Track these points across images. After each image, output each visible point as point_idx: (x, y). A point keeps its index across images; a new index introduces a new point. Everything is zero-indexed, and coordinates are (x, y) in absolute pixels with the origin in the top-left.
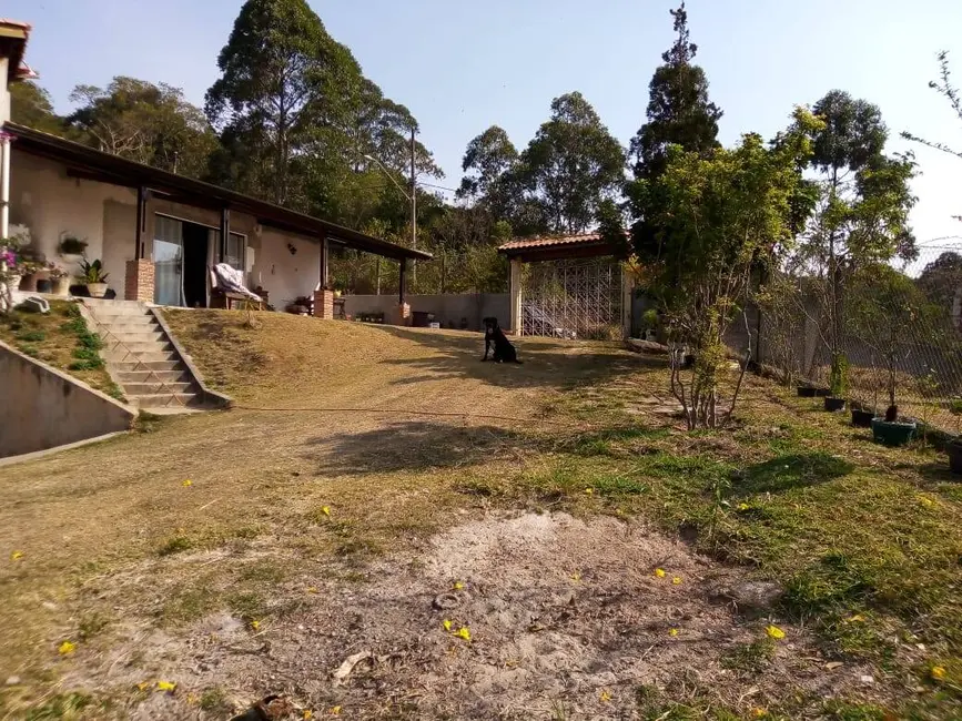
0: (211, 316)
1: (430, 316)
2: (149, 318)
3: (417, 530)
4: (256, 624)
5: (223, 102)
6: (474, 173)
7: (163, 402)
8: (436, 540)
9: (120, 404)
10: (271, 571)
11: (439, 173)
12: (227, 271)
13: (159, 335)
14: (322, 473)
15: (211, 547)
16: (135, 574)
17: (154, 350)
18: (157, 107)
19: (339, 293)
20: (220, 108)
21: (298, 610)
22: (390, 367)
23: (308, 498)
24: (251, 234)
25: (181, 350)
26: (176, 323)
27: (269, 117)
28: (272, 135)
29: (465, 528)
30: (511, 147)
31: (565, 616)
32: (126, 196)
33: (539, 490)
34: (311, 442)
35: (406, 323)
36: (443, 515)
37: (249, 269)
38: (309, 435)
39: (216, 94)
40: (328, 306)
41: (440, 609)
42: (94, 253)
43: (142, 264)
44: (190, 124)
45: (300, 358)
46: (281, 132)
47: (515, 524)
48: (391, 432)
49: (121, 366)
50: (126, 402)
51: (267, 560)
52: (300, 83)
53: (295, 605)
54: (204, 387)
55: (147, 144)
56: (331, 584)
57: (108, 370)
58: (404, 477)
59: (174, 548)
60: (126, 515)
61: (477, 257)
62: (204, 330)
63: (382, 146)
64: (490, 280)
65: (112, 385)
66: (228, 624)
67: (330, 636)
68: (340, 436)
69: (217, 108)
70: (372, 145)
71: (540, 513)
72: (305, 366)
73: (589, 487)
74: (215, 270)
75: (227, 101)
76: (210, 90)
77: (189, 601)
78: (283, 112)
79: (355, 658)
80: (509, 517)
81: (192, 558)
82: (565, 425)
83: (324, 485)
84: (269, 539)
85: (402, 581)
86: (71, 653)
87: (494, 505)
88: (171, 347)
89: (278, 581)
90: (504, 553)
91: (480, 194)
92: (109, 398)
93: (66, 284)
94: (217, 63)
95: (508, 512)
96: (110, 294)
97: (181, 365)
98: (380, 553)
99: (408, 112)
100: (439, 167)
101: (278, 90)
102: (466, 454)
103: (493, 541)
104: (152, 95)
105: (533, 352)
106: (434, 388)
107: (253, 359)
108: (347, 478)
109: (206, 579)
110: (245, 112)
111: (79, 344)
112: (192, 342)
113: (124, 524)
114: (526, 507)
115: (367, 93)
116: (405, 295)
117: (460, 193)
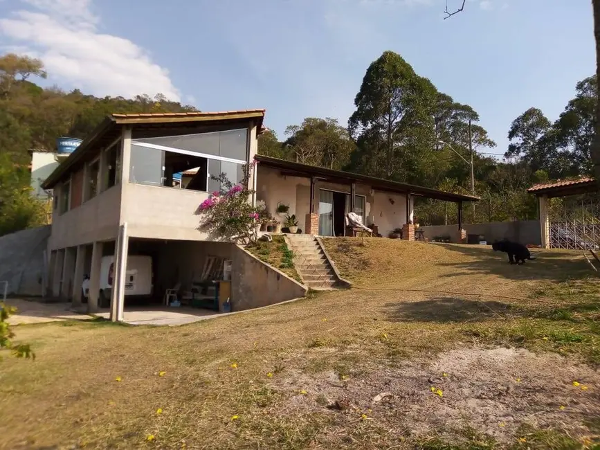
0: (344, 240)
1: (481, 237)
2: (315, 243)
3: (431, 349)
4: (344, 377)
5: (358, 123)
6: (517, 140)
7: (319, 285)
8: (441, 355)
9: (300, 284)
10: (354, 358)
11: (492, 144)
12: (354, 217)
13: (320, 251)
14: (389, 320)
15: (331, 346)
16: (298, 354)
17: (317, 259)
18: (325, 131)
19: (418, 225)
20: (356, 127)
21: (363, 375)
22: (442, 268)
23: (378, 330)
24: (368, 195)
25: (329, 258)
26: (327, 245)
27: (383, 127)
28: (384, 137)
29: (460, 351)
30: (545, 120)
31: (500, 394)
32: (306, 182)
33: (511, 336)
34: (387, 305)
35: (463, 242)
36: (448, 344)
37: (367, 214)
38: (388, 301)
39: (353, 120)
40: (412, 233)
41: (431, 382)
42: (292, 212)
43: (313, 215)
44: (342, 137)
45: (389, 262)
46: (389, 135)
47: (490, 352)
48: (432, 302)
49: (302, 266)
50: (303, 283)
51: (353, 354)
52: (400, 105)
53: (362, 372)
54: (339, 277)
55: (320, 151)
56: (381, 367)
57: (296, 268)
58: (432, 325)
59: (315, 345)
60: (297, 331)
61: (515, 197)
62: (341, 248)
63: (454, 132)
64: (524, 212)
65: (297, 275)
66: (332, 375)
67: (375, 386)
68: (402, 303)
69: (355, 127)
70: (448, 132)
71: (508, 348)
72: (391, 267)
73: (546, 336)
74: (348, 217)
75: (359, 122)
76: (350, 118)
77: (318, 365)
78: (390, 123)
79: (383, 394)
80: (488, 348)
81: (322, 350)
82: (549, 302)
83: (388, 325)
84: (356, 346)
85: (417, 369)
86: (271, 377)
87: (480, 342)
88: (325, 257)
89: (356, 362)
90: (480, 365)
91: (522, 154)
92: (296, 282)
93: (279, 228)
94: (354, 102)
95: (488, 346)
96: (299, 231)
97: (329, 266)
98: (408, 357)
99: (471, 109)
100: (491, 140)
101: (388, 111)
102: (475, 316)
103: (475, 359)
104: (322, 125)
105: (545, 258)
106: (466, 279)
107: (363, 263)
108: (401, 323)
109: (325, 358)
110: (369, 126)
111: (284, 256)
112: (334, 254)
113: (296, 335)
114: (501, 344)
115: (442, 102)
116: (462, 225)
117: (507, 155)
